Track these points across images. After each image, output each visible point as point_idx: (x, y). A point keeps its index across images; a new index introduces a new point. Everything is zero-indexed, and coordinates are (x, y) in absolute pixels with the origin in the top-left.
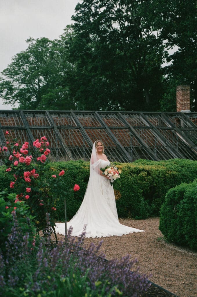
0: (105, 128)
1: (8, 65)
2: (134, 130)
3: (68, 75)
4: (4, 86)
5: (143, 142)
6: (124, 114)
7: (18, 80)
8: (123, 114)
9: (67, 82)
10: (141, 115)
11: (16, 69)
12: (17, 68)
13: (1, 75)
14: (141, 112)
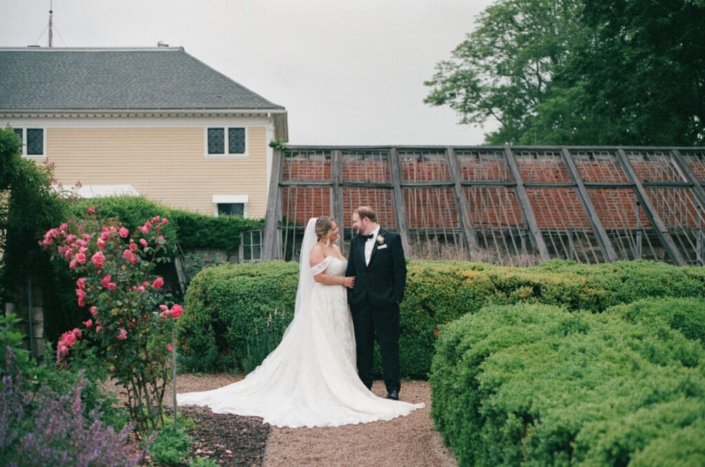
0: (577, 186)
1: (467, 34)
2: (642, 190)
3: (582, 54)
4: (459, 83)
5: (657, 218)
6: (632, 152)
7: (487, 68)
8: (627, 152)
9: (578, 71)
10: (674, 156)
11: (486, 43)
12: (487, 39)
13: (452, 57)
14: (673, 148)
